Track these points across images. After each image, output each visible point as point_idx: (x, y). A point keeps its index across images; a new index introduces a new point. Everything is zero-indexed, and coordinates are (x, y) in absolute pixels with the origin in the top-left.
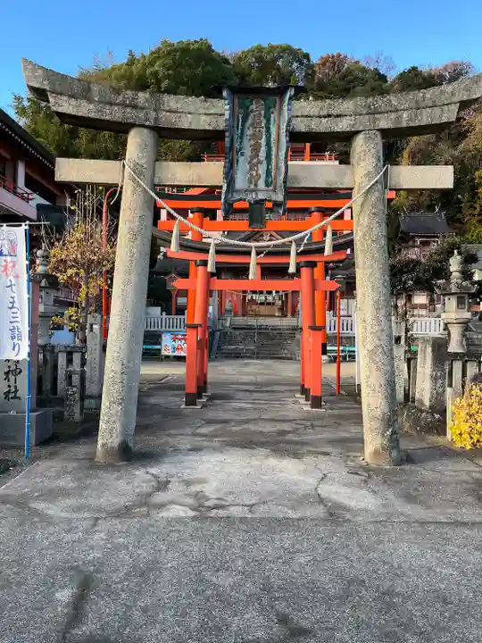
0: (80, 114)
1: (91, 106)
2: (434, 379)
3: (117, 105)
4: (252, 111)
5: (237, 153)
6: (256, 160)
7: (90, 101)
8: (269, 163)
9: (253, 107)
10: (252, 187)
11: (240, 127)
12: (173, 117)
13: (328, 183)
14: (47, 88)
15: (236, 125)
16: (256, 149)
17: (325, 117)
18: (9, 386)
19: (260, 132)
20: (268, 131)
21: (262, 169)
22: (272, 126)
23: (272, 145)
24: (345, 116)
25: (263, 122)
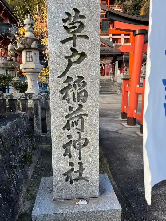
18: (71, 164)
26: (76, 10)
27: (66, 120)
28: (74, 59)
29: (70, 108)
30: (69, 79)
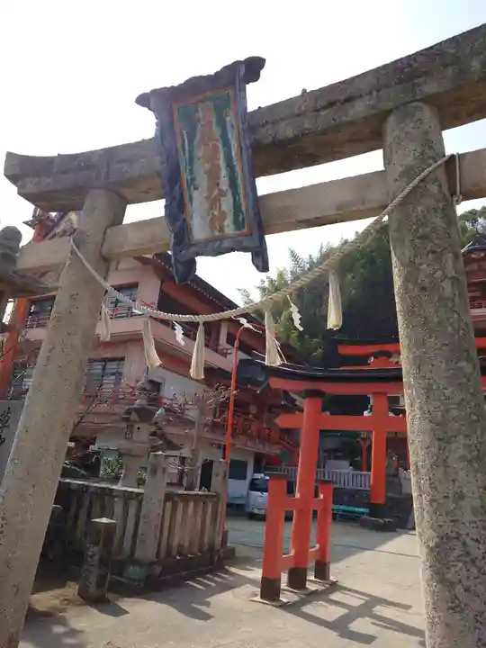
4: (199, 120)
5: (189, 187)
6: (216, 192)
7: (49, 175)
8: (235, 193)
9: (199, 114)
10: (217, 233)
11: (187, 148)
15: (180, 147)
16: (213, 175)
17: (325, 108)
19: (216, 149)
20: (226, 144)
21: (227, 204)
22: (230, 136)
23: (235, 163)
24: (361, 96)
25: (217, 131)
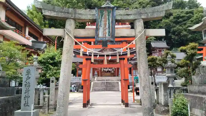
0: (51, 15)
1: (55, 13)
2: (165, 96)
3: (63, 12)
5: (100, 26)
6: (105, 28)
7: (55, 11)
8: (109, 29)
9: (104, 13)
10: (104, 36)
12: (80, 16)
13: (127, 35)
14: (42, 8)
15: (99, 18)
16: (105, 24)
17: (126, 15)
18: (26, 102)
19: (106, 20)
20: (109, 20)
21: (107, 31)
22: (110, 18)
23: (110, 24)
24: (132, 15)
25: (107, 17)
26: (29, 69)
27: (25, 91)
28: (28, 79)
29: (26, 89)
30: (27, 82)
